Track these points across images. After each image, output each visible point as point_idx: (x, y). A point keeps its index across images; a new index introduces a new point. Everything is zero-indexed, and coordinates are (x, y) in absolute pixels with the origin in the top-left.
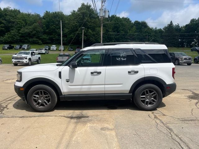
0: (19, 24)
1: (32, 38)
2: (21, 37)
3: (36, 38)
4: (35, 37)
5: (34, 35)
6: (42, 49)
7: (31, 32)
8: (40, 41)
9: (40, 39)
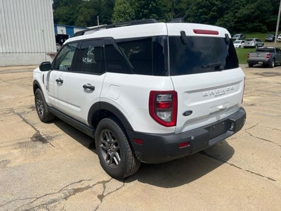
0: (237, 4)
1: (253, 22)
2: (236, 22)
3: (260, 22)
4: (257, 21)
5: (257, 18)
6: (251, 40)
7: (253, 13)
8: (264, 27)
9: (265, 23)
